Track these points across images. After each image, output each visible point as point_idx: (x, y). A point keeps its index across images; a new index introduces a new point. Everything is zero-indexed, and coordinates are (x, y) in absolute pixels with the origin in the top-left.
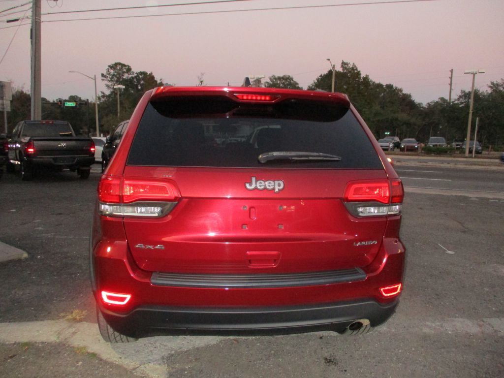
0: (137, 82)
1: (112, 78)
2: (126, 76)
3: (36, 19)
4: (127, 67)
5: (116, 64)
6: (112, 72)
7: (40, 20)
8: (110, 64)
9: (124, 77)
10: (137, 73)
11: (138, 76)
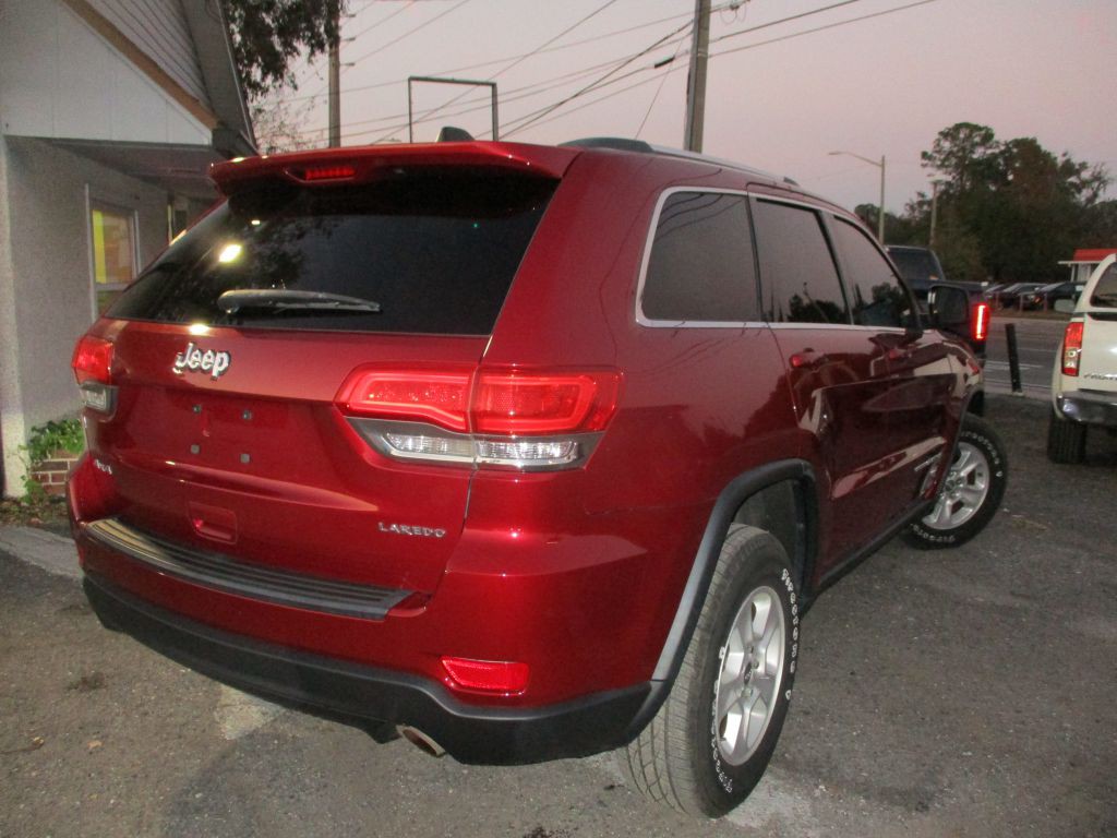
0: (1006, 164)
1: (946, 159)
2: (978, 153)
3: (698, 52)
4: (983, 132)
5: (958, 127)
6: (947, 145)
7: (706, 54)
8: (942, 129)
9: (975, 156)
10: (1007, 144)
11: (1008, 150)
